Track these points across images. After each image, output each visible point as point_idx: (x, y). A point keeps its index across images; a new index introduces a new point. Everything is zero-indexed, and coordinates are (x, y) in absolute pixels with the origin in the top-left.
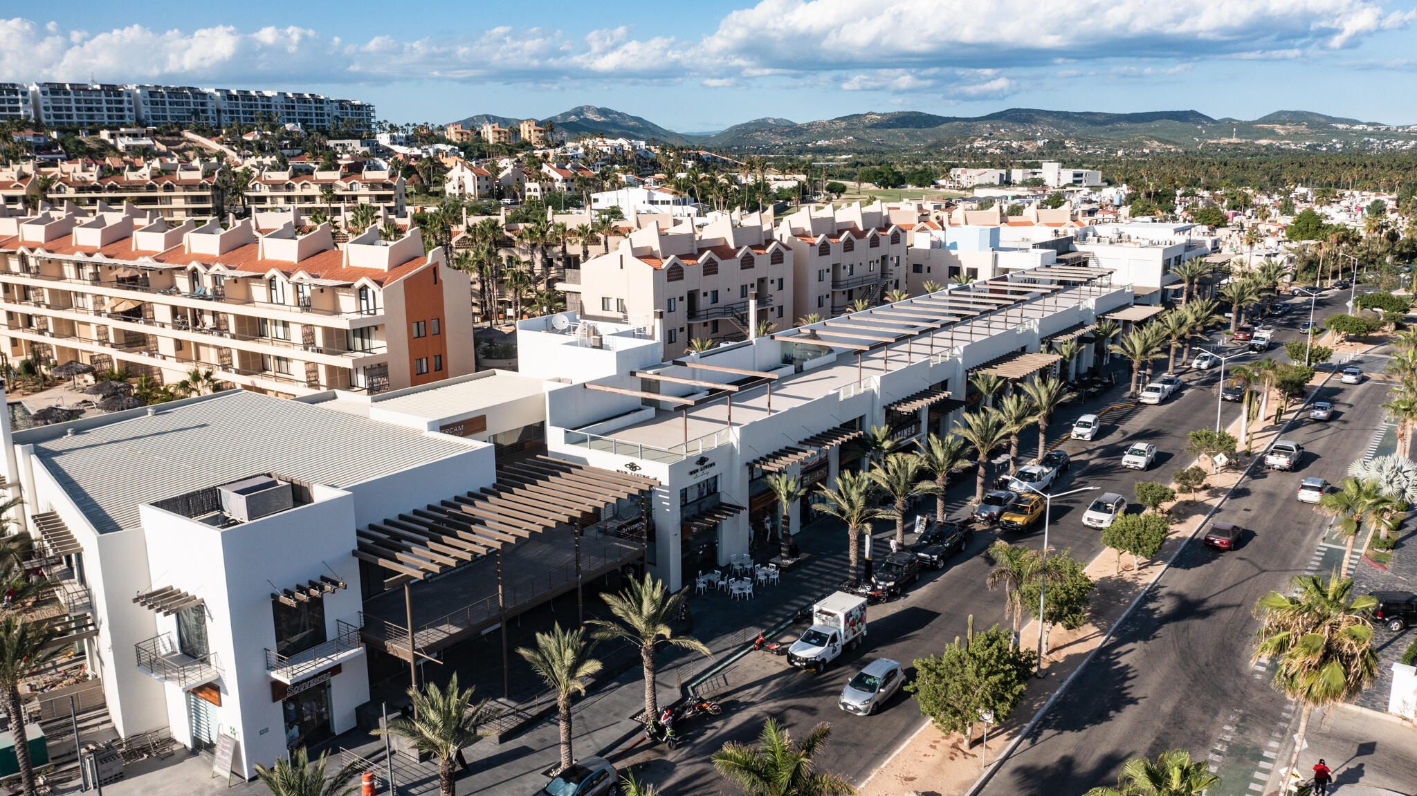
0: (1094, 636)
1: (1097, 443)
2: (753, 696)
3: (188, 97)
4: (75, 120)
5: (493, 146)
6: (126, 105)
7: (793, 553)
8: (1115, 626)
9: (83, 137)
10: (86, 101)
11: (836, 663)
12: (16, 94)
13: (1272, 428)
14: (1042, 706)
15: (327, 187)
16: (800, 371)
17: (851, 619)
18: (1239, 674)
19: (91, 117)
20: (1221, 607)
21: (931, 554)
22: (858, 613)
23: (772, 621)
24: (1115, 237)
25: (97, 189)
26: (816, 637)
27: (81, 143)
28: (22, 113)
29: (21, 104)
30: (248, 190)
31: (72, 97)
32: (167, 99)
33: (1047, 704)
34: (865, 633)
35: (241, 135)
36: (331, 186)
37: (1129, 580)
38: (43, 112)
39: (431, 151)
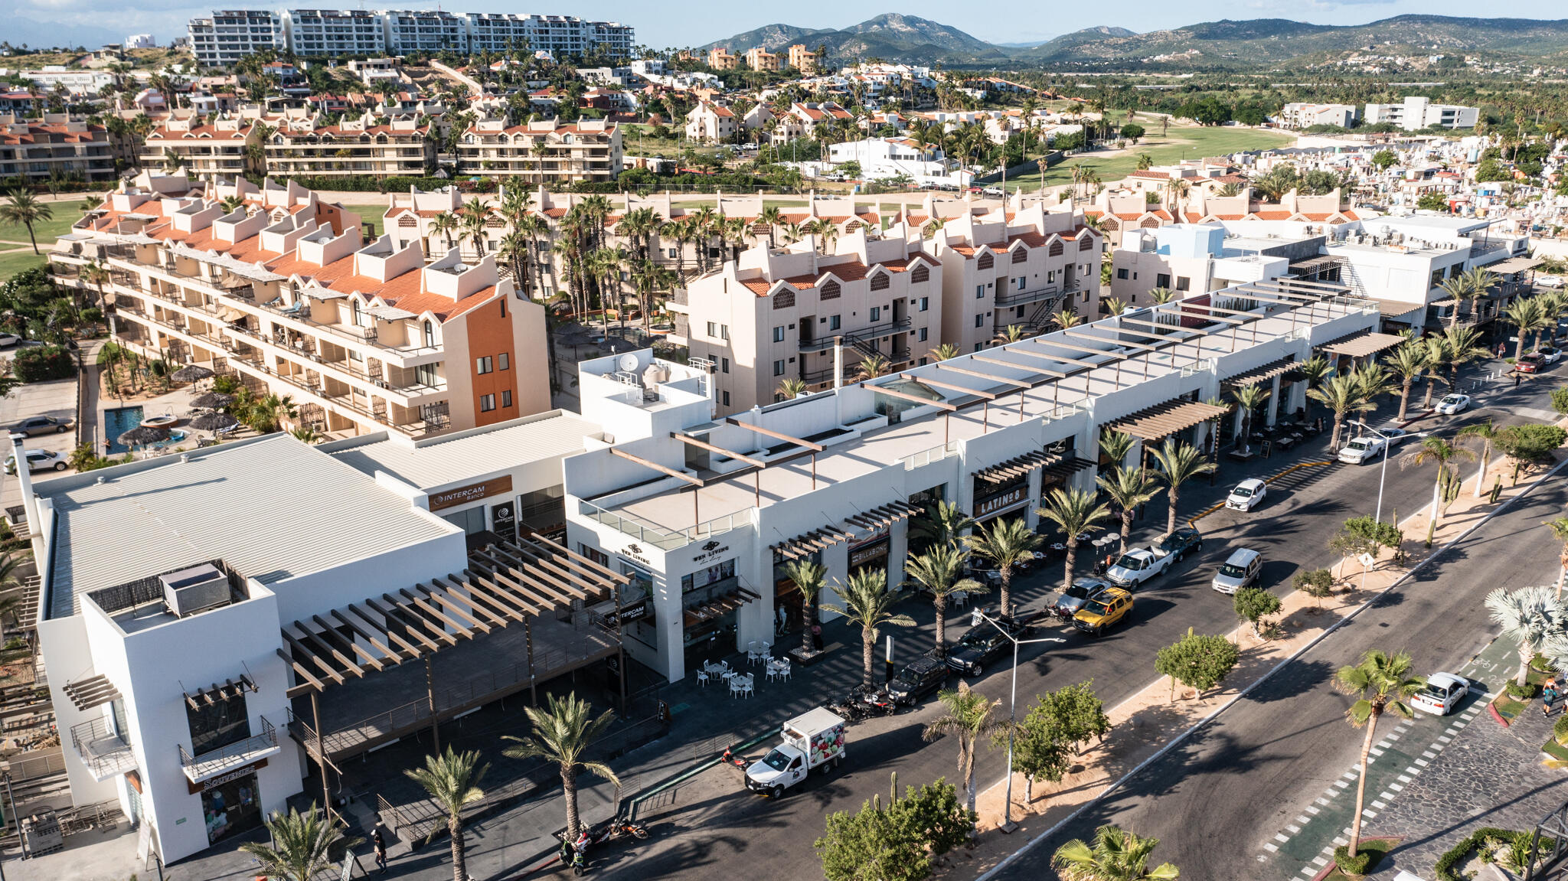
0: (1100, 783)
1: (1255, 516)
2: (692, 819)
3: (438, 23)
4: (326, 49)
5: (756, 75)
6: (375, 33)
7: (817, 643)
8: (1131, 772)
9: (331, 69)
10: (336, 29)
11: (798, 789)
12: (269, 22)
13: (1484, 508)
14: (989, 869)
15: (540, 139)
16: (895, 422)
17: (820, 742)
18: (1241, 853)
19: (341, 46)
20: (1272, 758)
21: (965, 659)
22: (833, 736)
23: (755, 728)
24: (1382, 236)
25: (313, 140)
26: (778, 761)
27: (327, 76)
28: (274, 42)
29: (273, 33)
30: (460, 141)
31: (323, 24)
32: (417, 25)
33: (996, 868)
34: (843, 755)
35: (489, 64)
36: (544, 138)
37: (1180, 713)
38: (294, 41)
39: (688, 80)
